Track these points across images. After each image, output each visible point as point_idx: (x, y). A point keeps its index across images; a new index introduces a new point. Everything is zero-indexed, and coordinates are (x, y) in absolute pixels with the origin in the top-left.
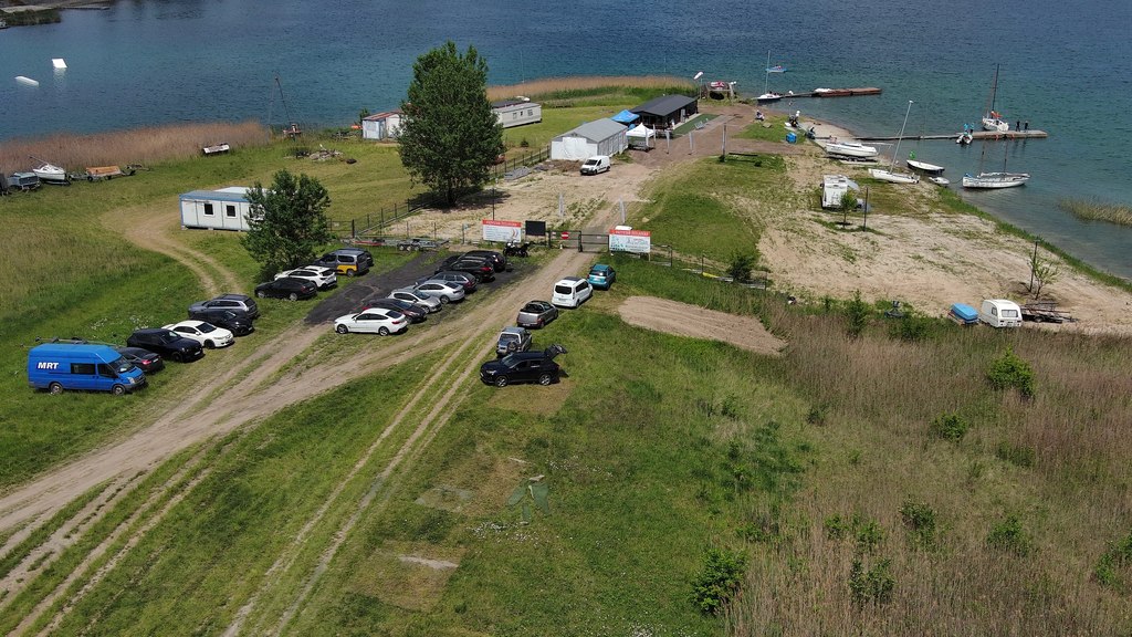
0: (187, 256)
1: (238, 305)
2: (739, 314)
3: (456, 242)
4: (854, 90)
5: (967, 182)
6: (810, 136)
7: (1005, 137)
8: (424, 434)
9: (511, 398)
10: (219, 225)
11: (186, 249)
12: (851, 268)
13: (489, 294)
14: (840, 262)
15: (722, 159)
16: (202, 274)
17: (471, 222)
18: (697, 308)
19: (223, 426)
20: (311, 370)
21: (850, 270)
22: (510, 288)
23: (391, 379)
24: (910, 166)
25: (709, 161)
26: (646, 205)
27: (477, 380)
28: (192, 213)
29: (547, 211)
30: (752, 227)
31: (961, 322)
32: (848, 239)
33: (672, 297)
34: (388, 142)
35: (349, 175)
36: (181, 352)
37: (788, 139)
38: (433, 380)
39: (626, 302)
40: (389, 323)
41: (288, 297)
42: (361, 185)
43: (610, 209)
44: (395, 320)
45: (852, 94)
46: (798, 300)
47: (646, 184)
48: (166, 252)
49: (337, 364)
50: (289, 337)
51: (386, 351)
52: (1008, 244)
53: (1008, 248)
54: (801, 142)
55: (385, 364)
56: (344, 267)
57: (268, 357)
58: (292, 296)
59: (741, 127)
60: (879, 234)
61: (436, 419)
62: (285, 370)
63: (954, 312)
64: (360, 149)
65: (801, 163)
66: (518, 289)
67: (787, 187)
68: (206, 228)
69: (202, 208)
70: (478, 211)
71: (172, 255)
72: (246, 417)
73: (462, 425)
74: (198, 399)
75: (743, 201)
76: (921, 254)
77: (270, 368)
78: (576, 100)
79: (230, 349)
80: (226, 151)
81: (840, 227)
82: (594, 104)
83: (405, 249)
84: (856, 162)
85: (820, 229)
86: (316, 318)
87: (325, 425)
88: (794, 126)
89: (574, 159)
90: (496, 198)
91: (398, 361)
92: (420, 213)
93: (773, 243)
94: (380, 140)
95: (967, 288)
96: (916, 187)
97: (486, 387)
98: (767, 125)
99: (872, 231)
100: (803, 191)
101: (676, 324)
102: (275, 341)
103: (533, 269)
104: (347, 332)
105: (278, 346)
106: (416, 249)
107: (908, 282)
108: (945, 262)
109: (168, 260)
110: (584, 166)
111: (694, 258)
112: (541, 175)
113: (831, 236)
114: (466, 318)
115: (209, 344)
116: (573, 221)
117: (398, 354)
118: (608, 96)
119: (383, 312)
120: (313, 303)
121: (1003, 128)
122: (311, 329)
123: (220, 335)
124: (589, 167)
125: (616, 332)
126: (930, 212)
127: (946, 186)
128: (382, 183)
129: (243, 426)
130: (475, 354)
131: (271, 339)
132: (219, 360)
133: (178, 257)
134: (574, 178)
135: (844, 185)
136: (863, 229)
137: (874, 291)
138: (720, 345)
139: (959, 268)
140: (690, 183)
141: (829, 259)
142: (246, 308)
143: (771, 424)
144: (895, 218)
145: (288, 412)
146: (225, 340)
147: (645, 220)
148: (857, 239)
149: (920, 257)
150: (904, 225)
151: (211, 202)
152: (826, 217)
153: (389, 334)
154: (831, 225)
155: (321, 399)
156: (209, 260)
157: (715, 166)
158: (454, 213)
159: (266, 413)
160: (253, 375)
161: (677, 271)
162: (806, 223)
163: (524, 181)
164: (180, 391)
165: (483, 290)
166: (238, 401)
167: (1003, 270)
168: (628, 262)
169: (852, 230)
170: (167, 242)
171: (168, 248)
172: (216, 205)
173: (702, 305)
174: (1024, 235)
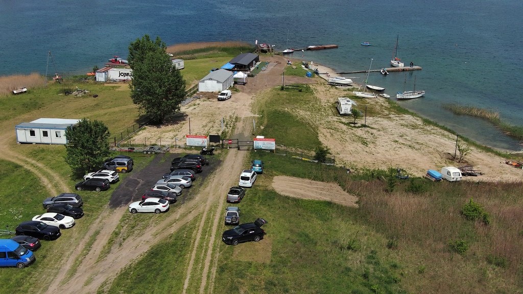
0: (27, 163)
1: (72, 199)
2: (328, 182)
3: (172, 147)
4: (326, 46)
5: (399, 96)
6: (316, 73)
7: (403, 70)
8: (208, 283)
9: (243, 252)
10: (39, 141)
11: (24, 158)
12: (367, 149)
13: (203, 180)
14: (361, 146)
15: (282, 89)
16: (40, 175)
17: (175, 133)
18: (307, 180)
19: (90, 286)
20: (126, 241)
21: (368, 151)
22: (212, 176)
23: (174, 245)
24: (368, 88)
25: (276, 89)
26: (258, 118)
27: (220, 242)
28: (23, 135)
29: (210, 125)
30: (312, 128)
31: (433, 179)
32: (360, 132)
33: (294, 175)
34: (110, 83)
35: (97, 105)
36: (49, 235)
37: (307, 75)
38: (196, 244)
39: (274, 180)
40: (160, 206)
41: (95, 190)
42: (106, 111)
43: (242, 122)
44: (164, 205)
45: (325, 48)
46: (351, 170)
47: (252, 105)
48: (14, 160)
49: (139, 235)
50: (104, 218)
51: (163, 224)
52: (433, 131)
53: (434, 133)
54: (313, 76)
55: (166, 234)
56: (120, 168)
57: (97, 233)
58: (97, 190)
59: (282, 68)
60: (372, 128)
61: (209, 272)
62: (111, 242)
63: (429, 174)
64: (97, 88)
65: (319, 88)
66: (216, 176)
67: (319, 103)
68: (32, 143)
69: (29, 133)
70: (176, 126)
71: (19, 163)
72: (100, 279)
73: (226, 275)
74: (68, 267)
75: (302, 113)
76: (397, 140)
77: (102, 241)
78: (196, 55)
79: (74, 229)
80: (25, 92)
81: (353, 125)
82: (206, 57)
83: (147, 153)
84: (343, 87)
85: (345, 127)
86: (116, 203)
87: (150, 283)
88: (306, 67)
89: (211, 91)
90: (181, 117)
91: (173, 230)
92: (145, 129)
93: (326, 136)
94: (106, 82)
95: (425, 158)
96: (377, 100)
97: (227, 246)
98: (294, 67)
99: (369, 127)
100: (326, 105)
101: (302, 192)
102: (98, 221)
103: (219, 163)
104: (136, 212)
105: (101, 224)
106: (153, 153)
107: (397, 156)
108: (409, 143)
109: (17, 167)
110: (219, 96)
111: (294, 149)
112: (198, 101)
113: (351, 131)
114: (198, 198)
115: (62, 226)
116: (227, 130)
117: (170, 225)
118: (211, 52)
119: (156, 200)
120: (110, 192)
121: (401, 65)
122: (115, 211)
123: (67, 220)
124: (222, 97)
125: (276, 201)
126: (389, 114)
127: (389, 98)
128: (117, 109)
129: (102, 286)
130: (212, 223)
131: (95, 219)
132: (70, 237)
133: (22, 164)
134: (215, 103)
135: (350, 103)
136: (364, 126)
137: (384, 163)
138: (329, 204)
139: (417, 146)
140: (271, 103)
141: (355, 144)
142: (77, 201)
143: (372, 252)
144: (376, 119)
145: (124, 275)
146: (71, 224)
147: (262, 128)
148: (364, 132)
149: (397, 141)
150: (381, 123)
151: (33, 129)
152: (344, 120)
153: (161, 212)
154: (348, 124)
155: (140, 263)
156: (40, 165)
157: (281, 93)
158: (163, 128)
159: (112, 276)
160: (94, 246)
161: (289, 158)
162: (336, 124)
163: (190, 106)
164: (56, 262)
165: (199, 178)
166: (92, 268)
167: (437, 146)
168: (265, 155)
169: (359, 127)
170: (11, 153)
171: (14, 157)
172: (37, 131)
173: (310, 178)
174: (436, 125)
